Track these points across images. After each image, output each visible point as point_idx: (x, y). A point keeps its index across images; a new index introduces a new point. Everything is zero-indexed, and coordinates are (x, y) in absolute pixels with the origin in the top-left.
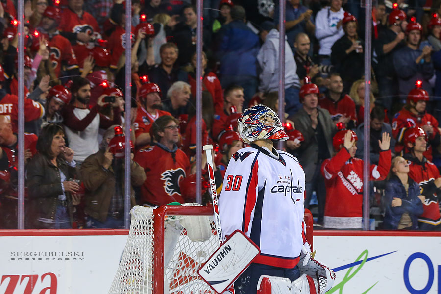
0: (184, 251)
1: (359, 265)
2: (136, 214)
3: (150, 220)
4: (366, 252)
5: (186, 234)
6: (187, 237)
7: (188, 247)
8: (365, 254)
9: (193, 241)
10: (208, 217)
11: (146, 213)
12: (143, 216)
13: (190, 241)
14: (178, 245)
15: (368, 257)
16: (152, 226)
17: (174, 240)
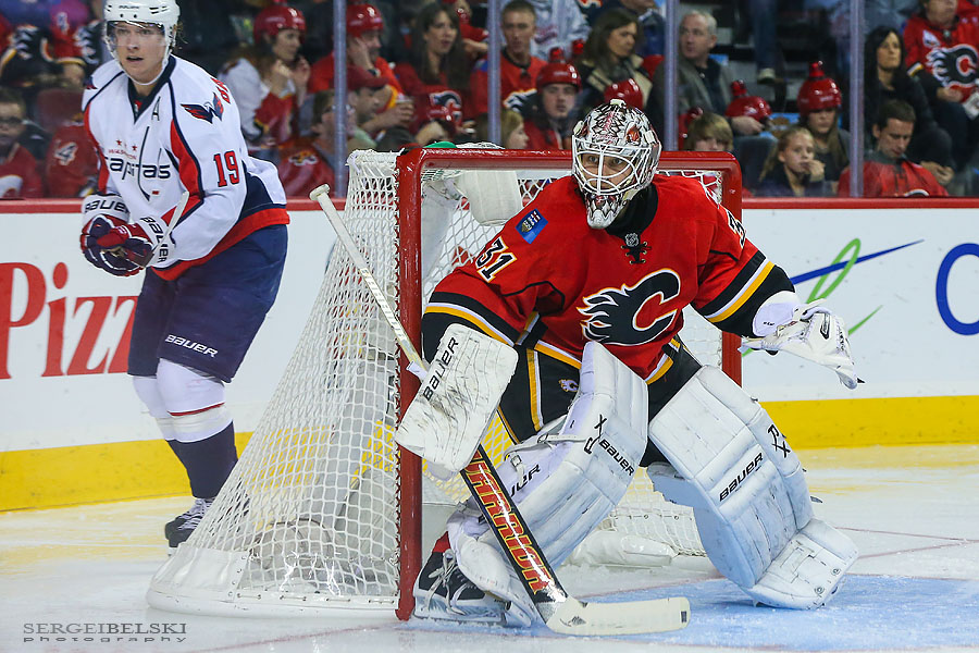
0: (463, 245)
1: (840, 271)
2: (360, 167)
3: (389, 180)
4: (856, 242)
5: (467, 208)
6: (468, 215)
7: (472, 237)
8: (853, 249)
9: (482, 223)
10: (514, 172)
11: (382, 165)
12: (375, 170)
13: (476, 223)
14: (450, 233)
15: (861, 255)
16: (394, 192)
17: (442, 222)
